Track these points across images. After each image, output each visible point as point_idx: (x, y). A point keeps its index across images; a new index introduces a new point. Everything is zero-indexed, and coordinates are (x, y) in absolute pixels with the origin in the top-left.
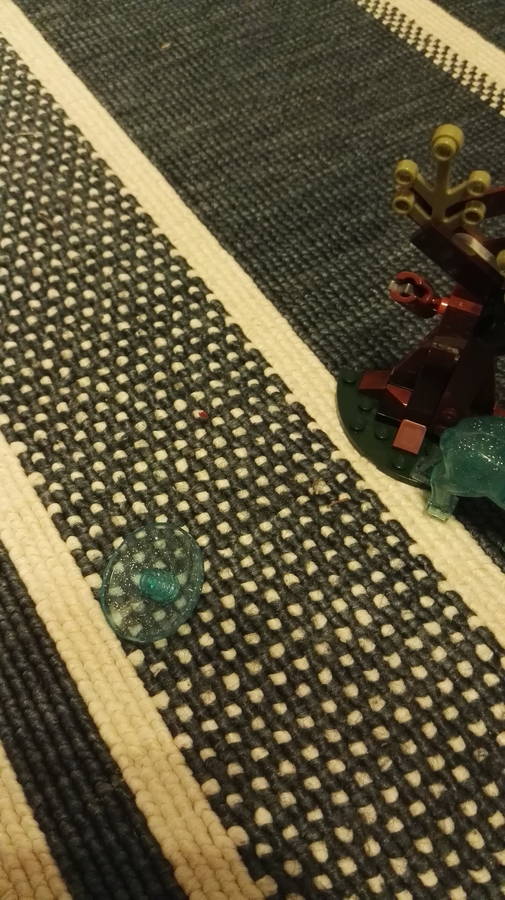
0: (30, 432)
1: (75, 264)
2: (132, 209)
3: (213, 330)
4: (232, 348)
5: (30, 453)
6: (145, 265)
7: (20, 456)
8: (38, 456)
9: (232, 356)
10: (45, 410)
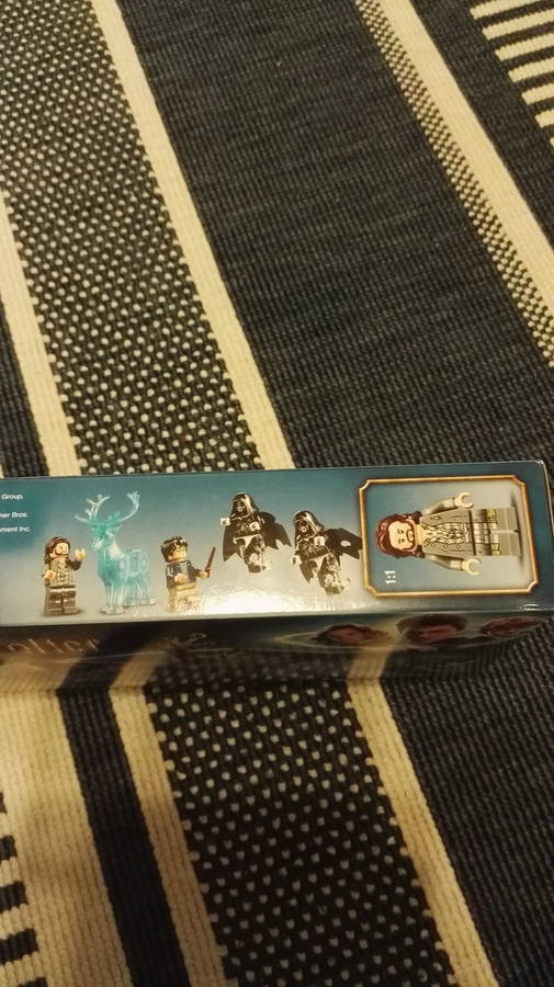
0: (85, 431)
1: (137, 315)
2: (184, 276)
3: (214, 381)
4: (223, 396)
5: (82, 445)
6: (182, 323)
7: (76, 447)
8: (86, 448)
9: (221, 402)
10: (96, 418)
